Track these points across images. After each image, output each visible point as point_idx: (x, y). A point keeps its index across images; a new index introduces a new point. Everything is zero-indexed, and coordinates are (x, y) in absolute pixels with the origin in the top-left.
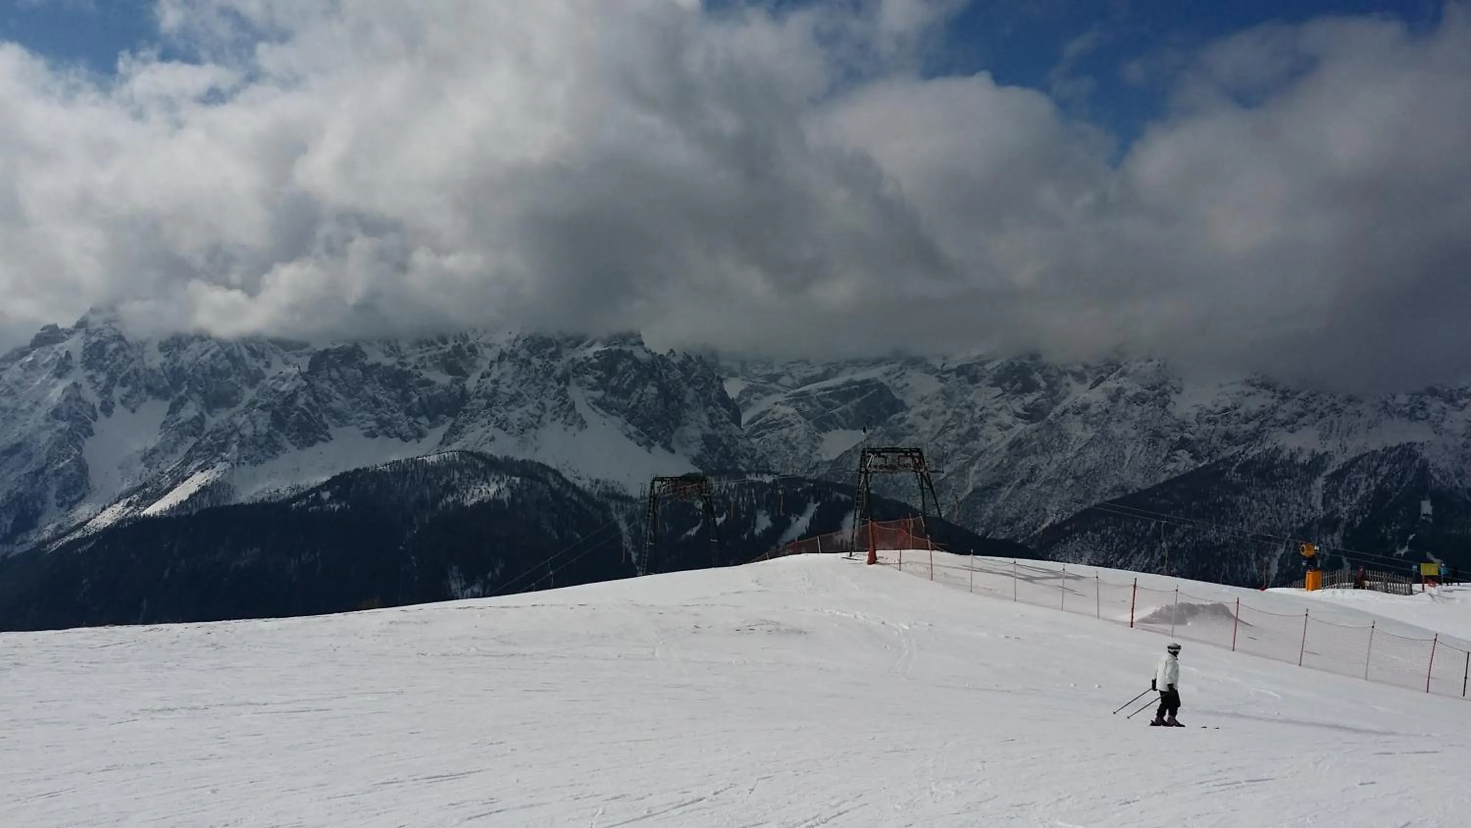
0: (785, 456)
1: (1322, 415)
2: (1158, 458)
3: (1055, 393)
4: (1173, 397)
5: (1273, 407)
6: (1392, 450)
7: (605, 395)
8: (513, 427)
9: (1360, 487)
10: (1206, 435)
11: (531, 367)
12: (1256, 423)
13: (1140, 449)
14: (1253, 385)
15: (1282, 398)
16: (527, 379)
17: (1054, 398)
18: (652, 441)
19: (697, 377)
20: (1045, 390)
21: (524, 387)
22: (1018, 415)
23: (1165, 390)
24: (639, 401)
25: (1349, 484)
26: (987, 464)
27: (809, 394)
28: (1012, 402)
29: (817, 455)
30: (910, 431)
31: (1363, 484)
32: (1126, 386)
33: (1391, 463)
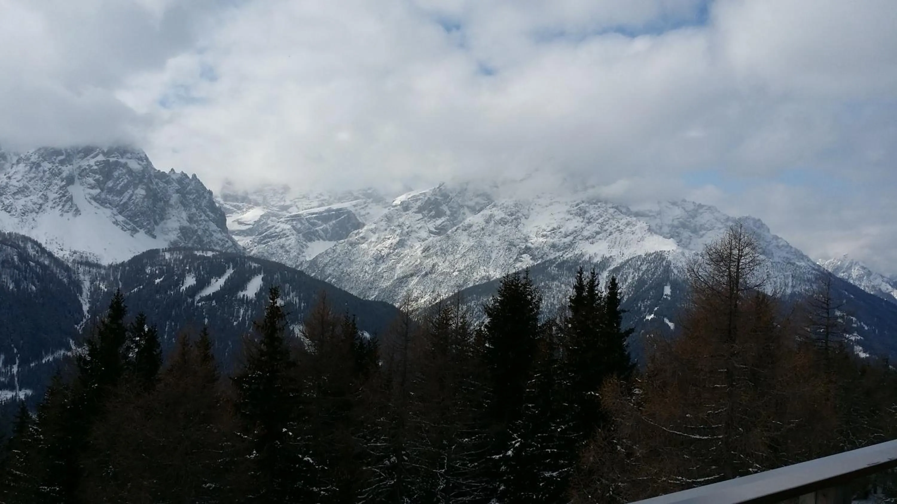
0: (281, 257)
1: (611, 234)
2: (511, 259)
3: (456, 218)
4: (523, 220)
5: (582, 228)
6: (650, 255)
7: (100, 193)
8: (16, 211)
9: (628, 277)
10: (541, 245)
11: (41, 169)
12: (571, 238)
13: (500, 254)
14: (571, 214)
15: (588, 223)
16: (35, 177)
17: (455, 221)
18: (138, 229)
19: (190, 189)
20: (449, 216)
21: (32, 183)
22: (431, 232)
23: (518, 216)
24: (130, 198)
25: (622, 276)
26: (407, 262)
27: (301, 216)
28: (428, 224)
29: (303, 256)
30: (362, 241)
31: (631, 276)
32: (496, 213)
33: (649, 263)
